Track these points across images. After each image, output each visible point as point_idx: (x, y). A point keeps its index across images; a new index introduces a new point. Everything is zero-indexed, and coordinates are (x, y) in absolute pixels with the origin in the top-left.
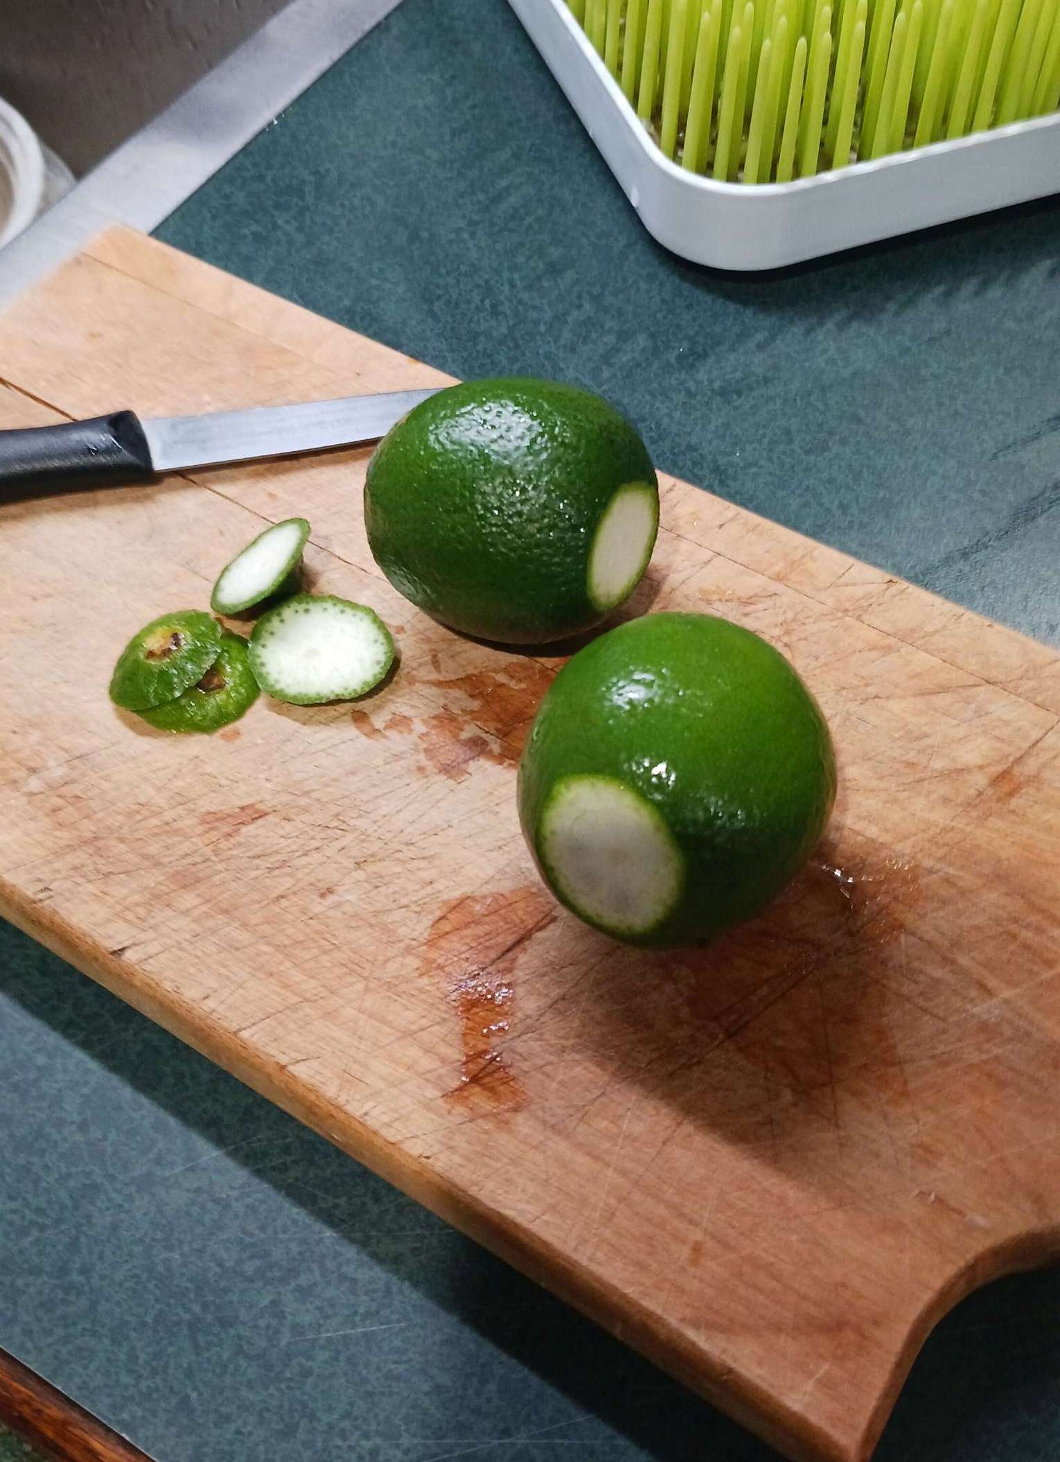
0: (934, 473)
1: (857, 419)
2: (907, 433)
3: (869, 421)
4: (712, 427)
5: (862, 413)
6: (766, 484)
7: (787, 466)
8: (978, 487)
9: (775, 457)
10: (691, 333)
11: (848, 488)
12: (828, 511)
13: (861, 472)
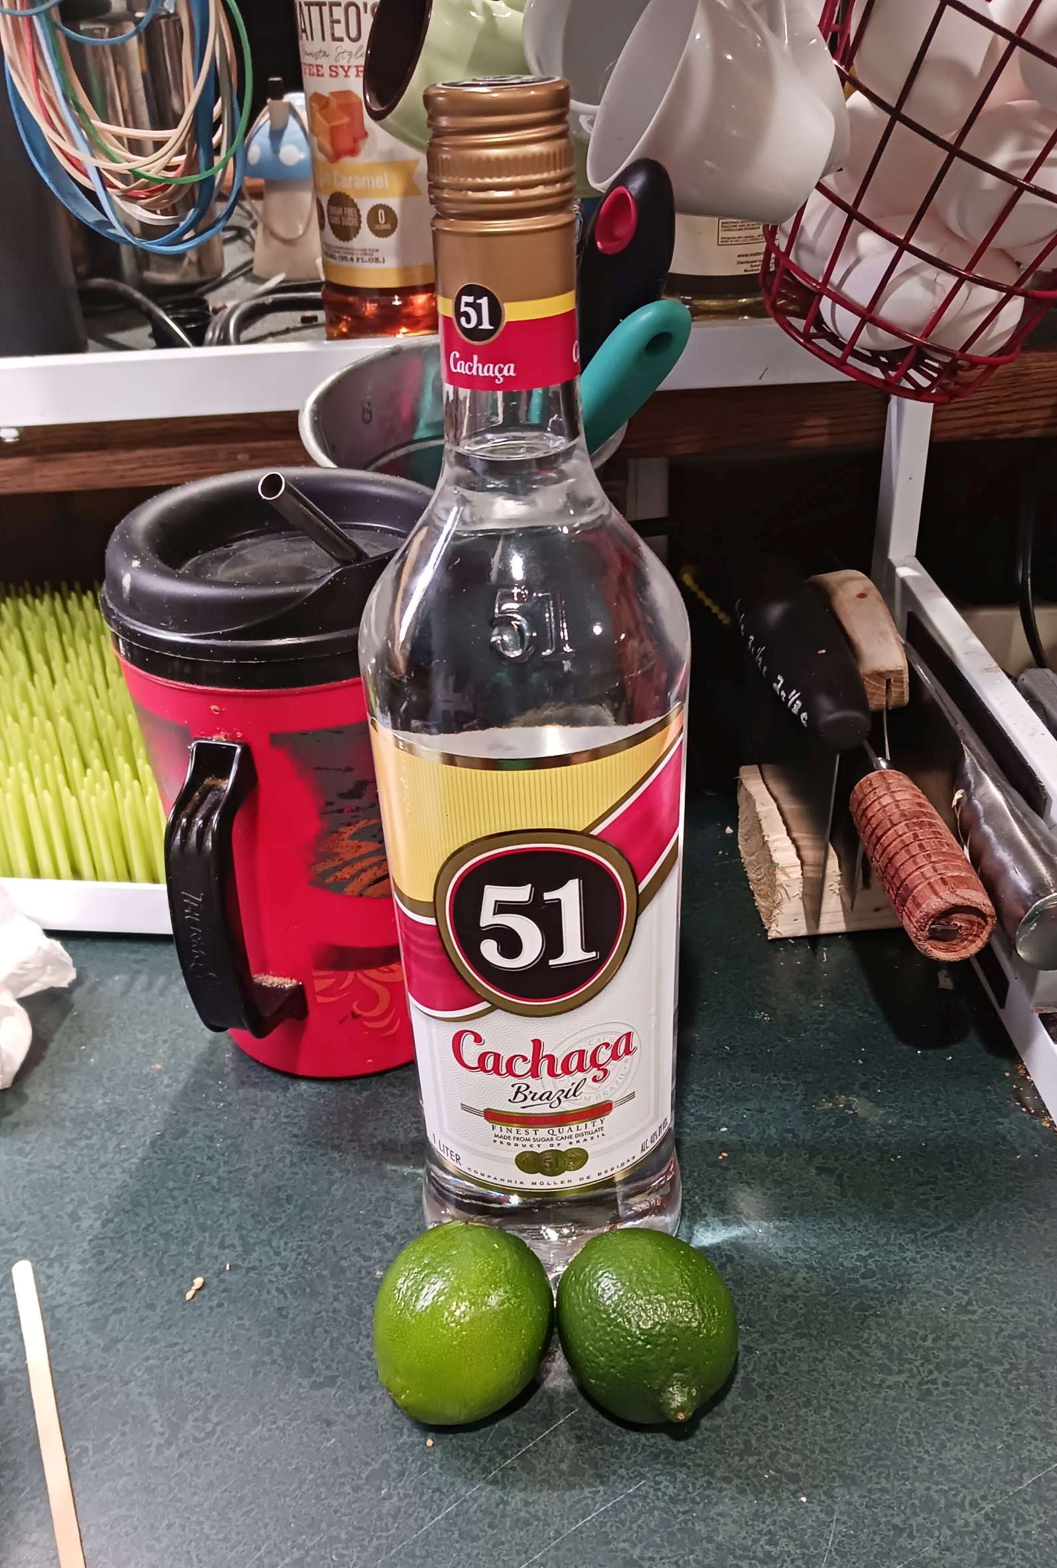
0: (254, 1119)
1: (197, 1109)
2: (230, 1104)
3: (204, 1108)
4: (110, 1149)
5: (198, 1105)
6: (159, 1165)
7: (167, 1152)
8: (282, 1114)
9: (157, 1149)
10: (72, 1104)
11: (209, 1147)
12: (202, 1163)
13: (213, 1136)
